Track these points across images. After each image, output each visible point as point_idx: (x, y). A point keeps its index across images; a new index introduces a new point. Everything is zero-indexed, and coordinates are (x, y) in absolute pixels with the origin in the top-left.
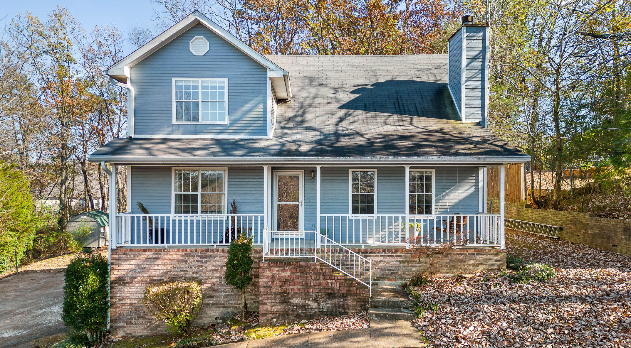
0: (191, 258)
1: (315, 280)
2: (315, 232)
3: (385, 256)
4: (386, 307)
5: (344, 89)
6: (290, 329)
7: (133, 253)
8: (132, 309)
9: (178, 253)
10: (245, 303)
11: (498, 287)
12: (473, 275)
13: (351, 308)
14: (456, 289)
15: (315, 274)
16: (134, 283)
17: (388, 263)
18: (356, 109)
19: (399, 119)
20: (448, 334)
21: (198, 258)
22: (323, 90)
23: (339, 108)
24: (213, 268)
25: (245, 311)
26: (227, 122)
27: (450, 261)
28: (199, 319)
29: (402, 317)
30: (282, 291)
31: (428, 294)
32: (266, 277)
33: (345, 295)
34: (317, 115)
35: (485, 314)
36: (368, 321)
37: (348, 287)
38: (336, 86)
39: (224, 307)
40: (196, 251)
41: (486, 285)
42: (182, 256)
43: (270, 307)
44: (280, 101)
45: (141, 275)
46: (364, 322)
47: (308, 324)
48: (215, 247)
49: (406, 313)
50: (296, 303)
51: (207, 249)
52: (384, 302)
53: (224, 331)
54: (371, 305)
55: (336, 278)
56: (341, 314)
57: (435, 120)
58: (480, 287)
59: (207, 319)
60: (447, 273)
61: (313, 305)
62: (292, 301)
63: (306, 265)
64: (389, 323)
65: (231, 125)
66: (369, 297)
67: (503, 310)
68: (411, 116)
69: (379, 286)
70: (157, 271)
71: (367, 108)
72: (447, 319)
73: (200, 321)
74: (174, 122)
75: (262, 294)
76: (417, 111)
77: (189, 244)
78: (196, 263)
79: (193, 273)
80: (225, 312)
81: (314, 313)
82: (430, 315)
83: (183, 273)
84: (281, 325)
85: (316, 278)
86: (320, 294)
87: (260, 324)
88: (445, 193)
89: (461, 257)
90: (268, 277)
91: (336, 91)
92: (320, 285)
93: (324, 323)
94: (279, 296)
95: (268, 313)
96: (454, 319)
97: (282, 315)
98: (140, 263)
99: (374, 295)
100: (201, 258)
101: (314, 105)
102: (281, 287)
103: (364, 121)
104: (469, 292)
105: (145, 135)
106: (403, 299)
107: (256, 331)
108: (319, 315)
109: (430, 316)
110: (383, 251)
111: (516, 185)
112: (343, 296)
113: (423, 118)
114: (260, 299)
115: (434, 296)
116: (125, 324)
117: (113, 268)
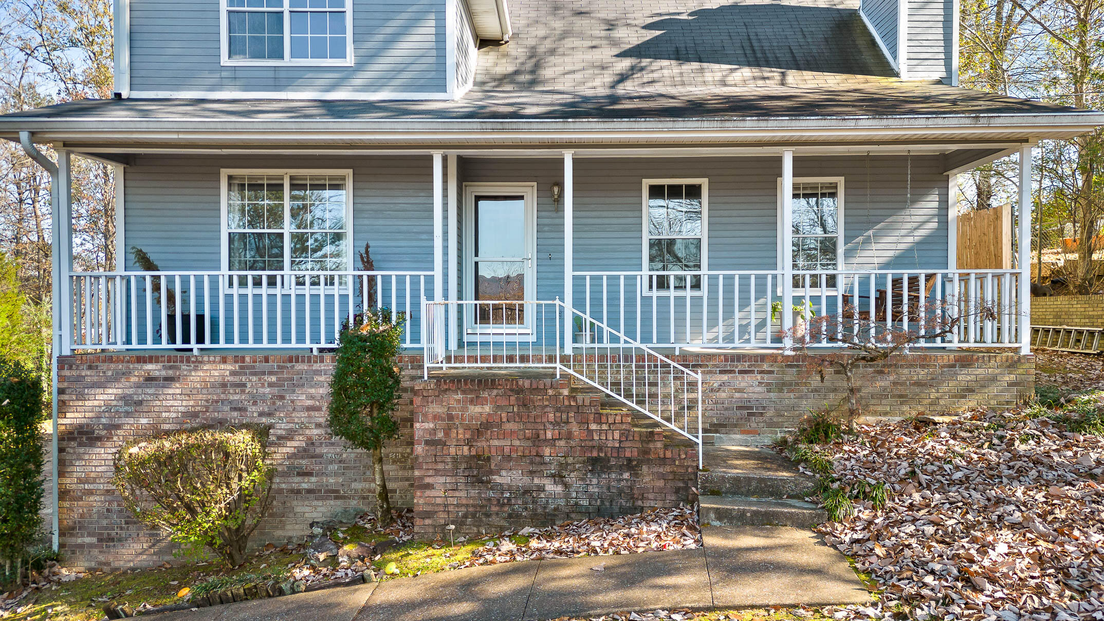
0: (254, 379)
1: (555, 424)
2: (557, 302)
3: (734, 372)
4: (742, 494)
5: (629, 21)
6: (490, 550)
7: (113, 366)
8: (110, 502)
9: (222, 366)
10: (384, 487)
11: (1031, 442)
12: (956, 418)
13: (651, 496)
14: (923, 447)
15: (558, 410)
16: (115, 438)
17: (740, 391)
18: (657, 56)
19: (756, 74)
20: (937, 567)
21: (273, 379)
22: (581, 23)
23: (617, 56)
24: (309, 403)
25: (382, 507)
26: (350, 60)
27: (895, 383)
28: (277, 528)
29: (787, 518)
30: (473, 453)
31: (853, 461)
32: (430, 416)
33: (635, 463)
34: (568, 68)
35: (1023, 508)
36: (695, 529)
37: (642, 442)
38: (612, 16)
39: (336, 498)
40: (267, 360)
41: (1001, 438)
42: (233, 373)
43: (442, 494)
44: (484, 43)
45: (131, 421)
46: (686, 532)
47: (538, 538)
48: (315, 352)
49: (799, 508)
50: (508, 484)
51: (294, 358)
52: (737, 480)
53: (322, 557)
54: (704, 488)
55: (611, 420)
56: (624, 512)
57: (838, 77)
58: (987, 444)
59: (297, 526)
60: (886, 414)
61: (552, 488)
62: (497, 479)
63: (534, 386)
64: (755, 536)
65: (360, 66)
66: (697, 467)
67: (1072, 498)
68: (783, 70)
69: (717, 446)
70: (172, 409)
71: (680, 56)
72: (917, 523)
73: (279, 533)
74: (225, 60)
75: (421, 460)
76: (795, 60)
77: (251, 345)
78: (268, 390)
79: (261, 414)
80: (339, 509)
81: (555, 509)
82: (867, 512)
83: (235, 414)
84: (469, 542)
85: (558, 420)
86: (570, 460)
87: (416, 537)
88: (870, 232)
89: (922, 374)
90: (436, 417)
91: (611, 25)
92: (569, 436)
93: (579, 535)
94: (463, 466)
95: (436, 509)
96: (938, 524)
97: (474, 516)
98: (131, 391)
99: (709, 465)
100: (279, 379)
101: (561, 50)
102: (469, 443)
103: (676, 79)
104: (962, 456)
105: (155, 92)
106: (785, 474)
107: (402, 557)
108: (568, 516)
109: (866, 515)
110: (726, 360)
111: (989, 251)
112: (631, 466)
113: (810, 73)
114: (417, 473)
115: (868, 465)
116: (94, 540)
117: (64, 402)
